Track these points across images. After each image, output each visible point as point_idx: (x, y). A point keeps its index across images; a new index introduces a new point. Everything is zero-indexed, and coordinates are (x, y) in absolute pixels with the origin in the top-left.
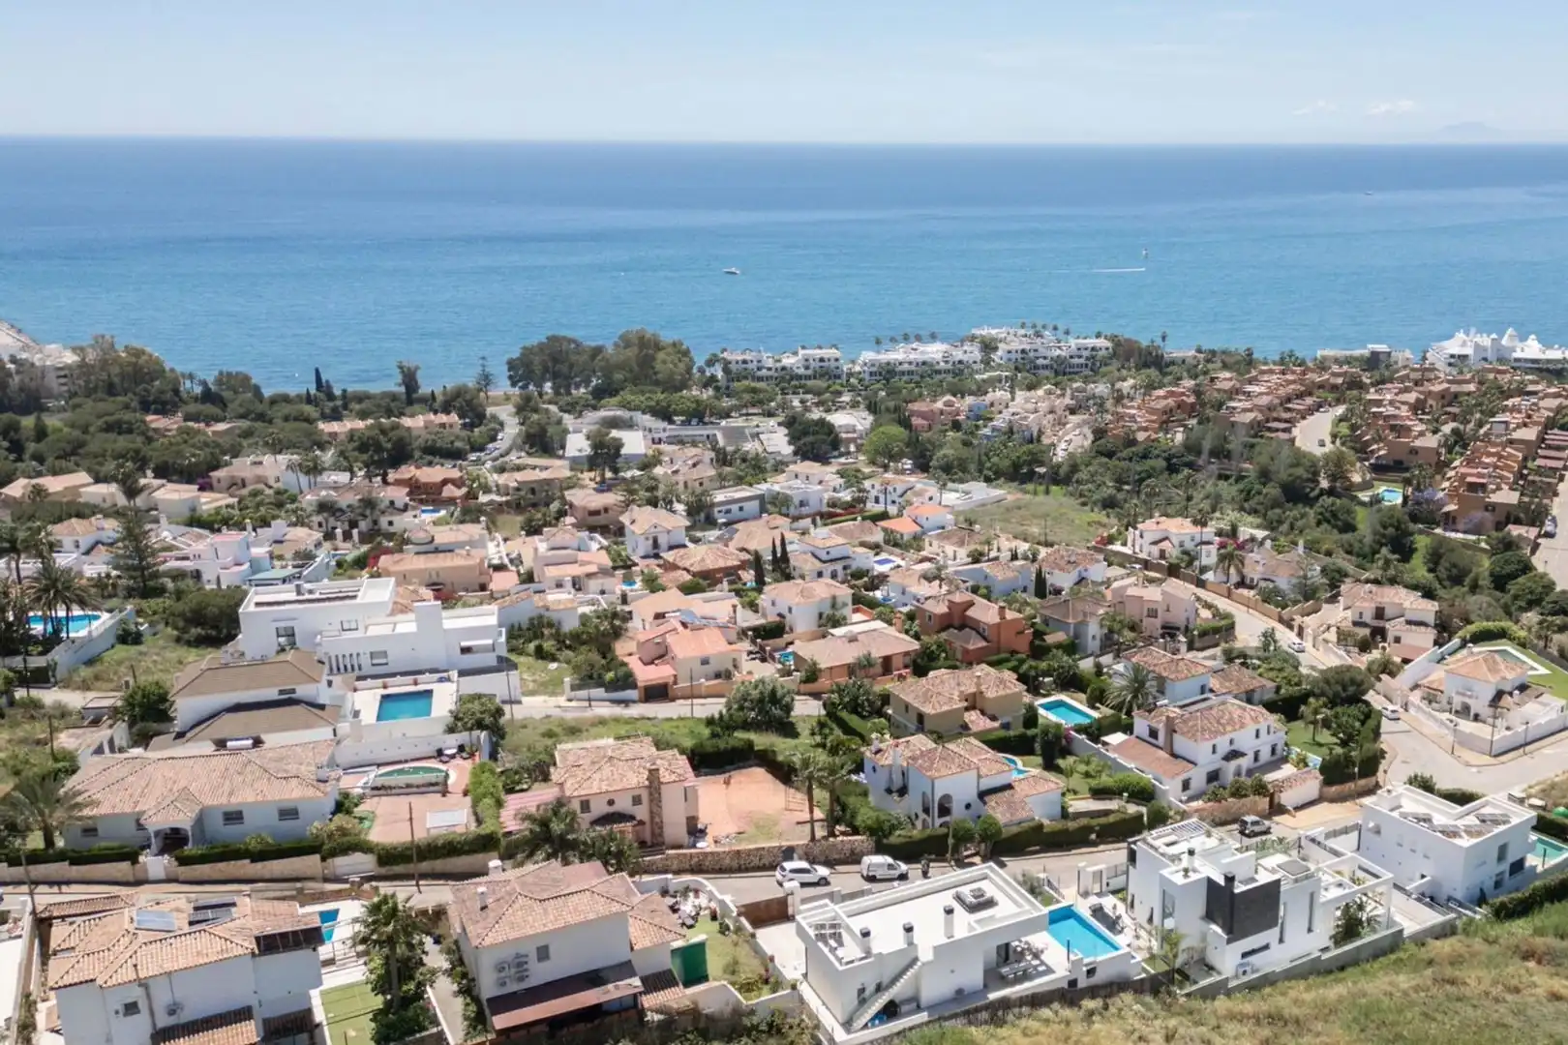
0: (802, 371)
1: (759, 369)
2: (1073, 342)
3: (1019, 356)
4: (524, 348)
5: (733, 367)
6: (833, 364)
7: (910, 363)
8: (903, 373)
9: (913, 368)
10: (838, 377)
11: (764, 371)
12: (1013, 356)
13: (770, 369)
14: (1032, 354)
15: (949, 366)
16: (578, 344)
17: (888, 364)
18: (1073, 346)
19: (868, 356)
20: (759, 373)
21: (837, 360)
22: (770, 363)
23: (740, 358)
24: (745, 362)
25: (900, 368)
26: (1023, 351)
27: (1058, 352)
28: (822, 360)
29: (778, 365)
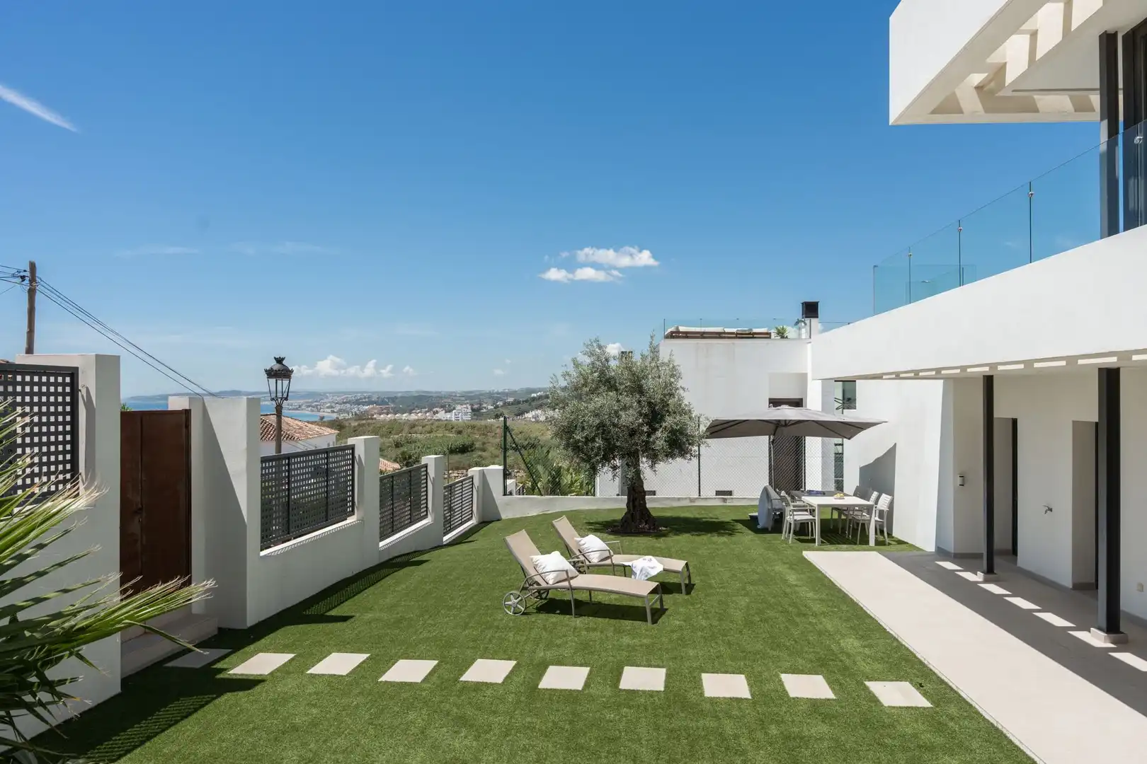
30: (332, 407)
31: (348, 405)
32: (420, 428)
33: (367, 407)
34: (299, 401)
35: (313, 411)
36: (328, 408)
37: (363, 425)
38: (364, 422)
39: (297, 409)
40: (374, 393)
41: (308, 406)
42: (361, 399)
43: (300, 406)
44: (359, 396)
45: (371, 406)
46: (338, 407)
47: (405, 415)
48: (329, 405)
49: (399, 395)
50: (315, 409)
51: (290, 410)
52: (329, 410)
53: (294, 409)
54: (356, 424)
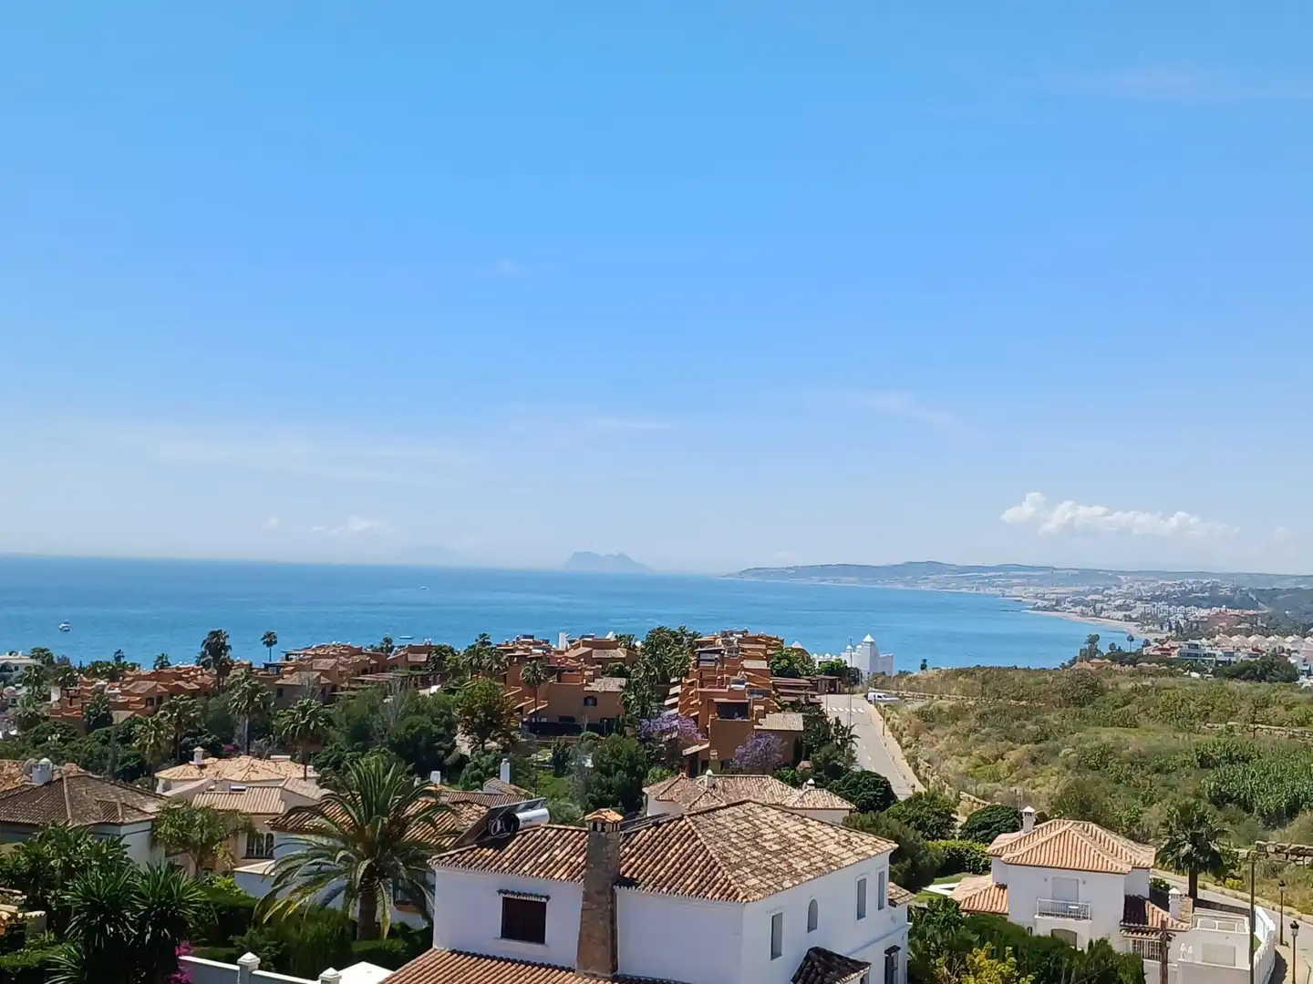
30: (1128, 608)
31: (1162, 605)
32: (1281, 710)
33: (1204, 612)
34: (1059, 590)
35: (1083, 614)
36: (1119, 608)
37: (1146, 688)
38: (1147, 683)
39: (1052, 609)
40: (1225, 576)
41: (1076, 604)
42: (1192, 591)
43: (1058, 602)
44: (1190, 583)
45: (1216, 610)
46: (1140, 608)
47: (1290, 639)
48: (1118, 602)
49: (1289, 585)
50: (1090, 611)
51: (1038, 609)
52: (1120, 614)
53: (1045, 609)
54: (1130, 685)
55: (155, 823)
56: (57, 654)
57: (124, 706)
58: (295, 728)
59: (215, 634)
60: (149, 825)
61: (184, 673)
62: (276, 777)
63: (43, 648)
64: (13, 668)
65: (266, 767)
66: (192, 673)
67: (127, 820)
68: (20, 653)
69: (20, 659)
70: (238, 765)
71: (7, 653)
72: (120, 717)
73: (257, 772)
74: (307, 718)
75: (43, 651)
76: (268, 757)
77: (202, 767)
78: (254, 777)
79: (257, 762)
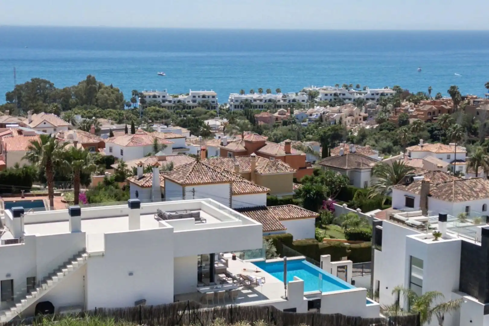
0: (191, 103)
1: (164, 101)
2: (369, 91)
3: (333, 97)
4: (17, 86)
5: (148, 100)
6: (211, 99)
7: (261, 100)
8: (256, 106)
9: (262, 103)
10: (214, 108)
11: (167, 103)
12: (329, 97)
13: (170, 101)
14: (341, 96)
15: (286, 103)
16: (51, 85)
17: (247, 100)
18: (369, 92)
19: (235, 95)
20: (163, 104)
21: (213, 97)
22: (171, 98)
23: (152, 94)
24: (154, 96)
25: (255, 103)
26: (335, 95)
27: (359, 96)
28: (204, 97)
29: (176, 99)
55: (373, 169)
56: (403, 89)
57: (415, 117)
58: (451, 135)
59: (453, 88)
60: (370, 170)
61: (445, 102)
62: (450, 152)
63: (398, 86)
64: (385, 94)
65: (446, 148)
66: (449, 102)
67: (363, 168)
68: (389, 88)
69: (388, 90)
70: (436, 146)
71: (383, 88)
72: (411, 121)
73: (442, 150)
74: (455, 132)
75: (398, 87)
76: (448, 144)
77: (422, 146)
78: (441, 151)
79: (443, 146)
